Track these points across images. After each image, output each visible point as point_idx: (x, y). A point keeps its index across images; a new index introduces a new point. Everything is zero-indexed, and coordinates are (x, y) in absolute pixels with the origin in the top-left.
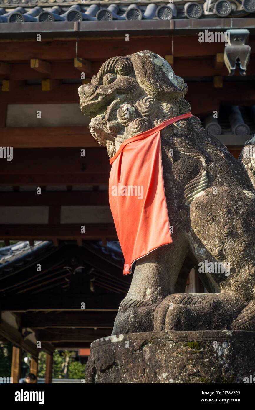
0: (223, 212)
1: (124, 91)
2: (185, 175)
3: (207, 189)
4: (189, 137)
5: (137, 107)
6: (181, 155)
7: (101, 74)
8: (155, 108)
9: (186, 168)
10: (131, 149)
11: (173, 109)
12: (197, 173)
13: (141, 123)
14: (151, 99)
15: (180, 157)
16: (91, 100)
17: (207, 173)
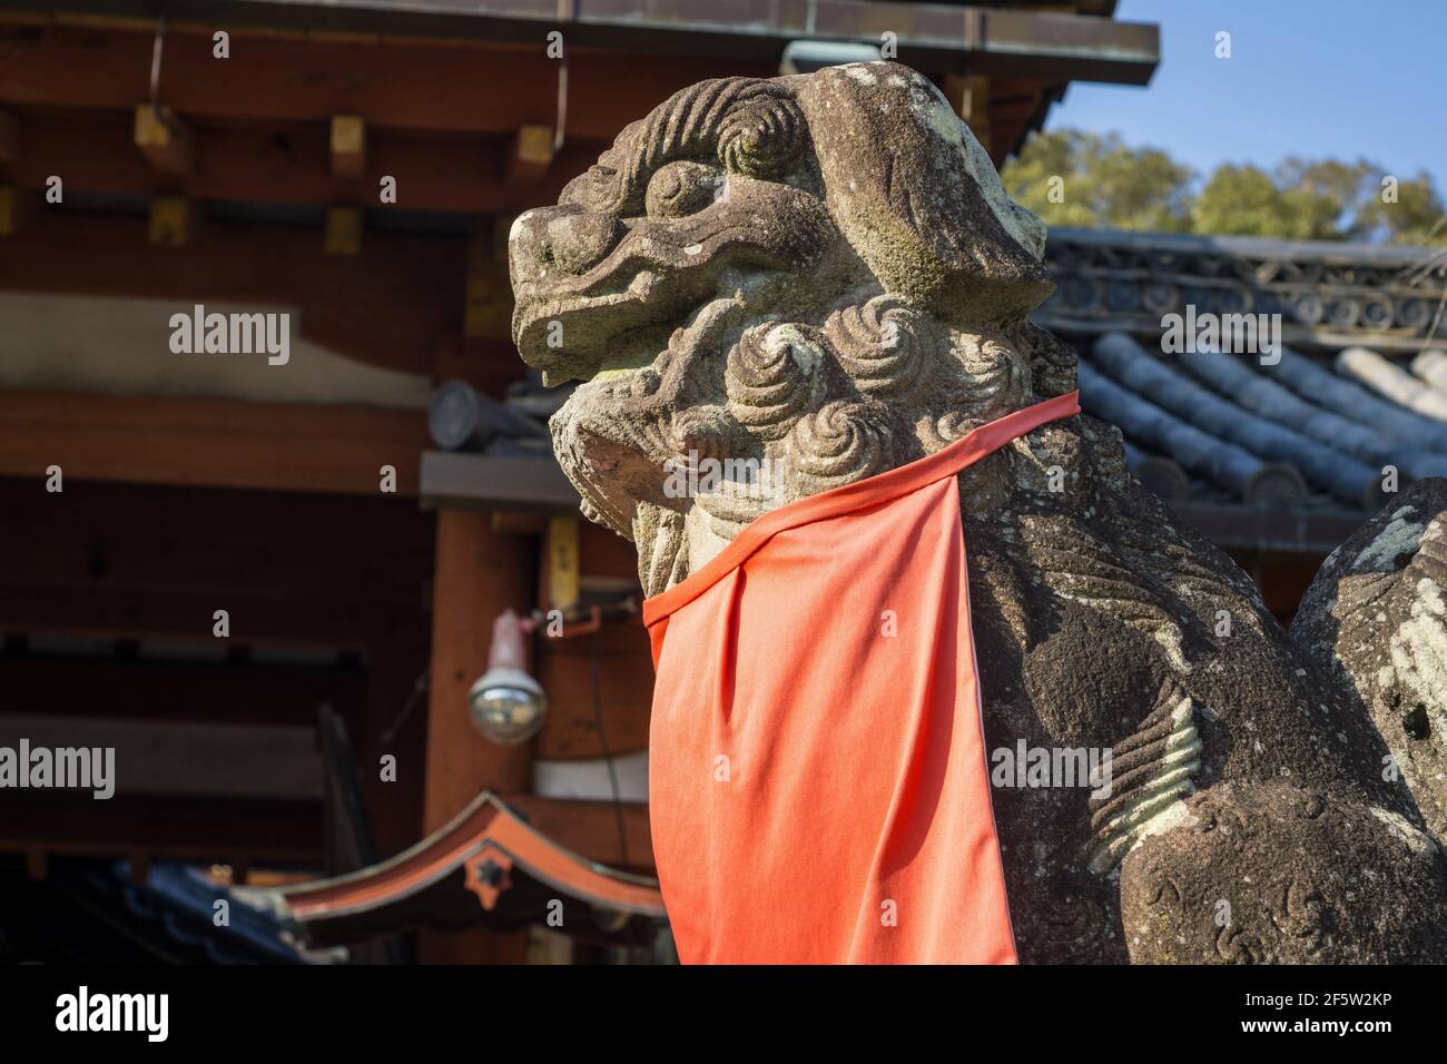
0: (1299, 923)
1: (769, 258)
2: (1090, 714)
3: (1198, 795)
4: (1087, 514)
5: (830, 343)
6: (1061, 607)
7: (642, 161)
8: (922, 356)
9: (1094, 676)
10: (803, 561)
11: (1010, 370)
12: (1145, 709)
13: (862, 430)
14: (900, 310)
15: (1061, 620)
16: (588, 293)
17: (1194, 713)
